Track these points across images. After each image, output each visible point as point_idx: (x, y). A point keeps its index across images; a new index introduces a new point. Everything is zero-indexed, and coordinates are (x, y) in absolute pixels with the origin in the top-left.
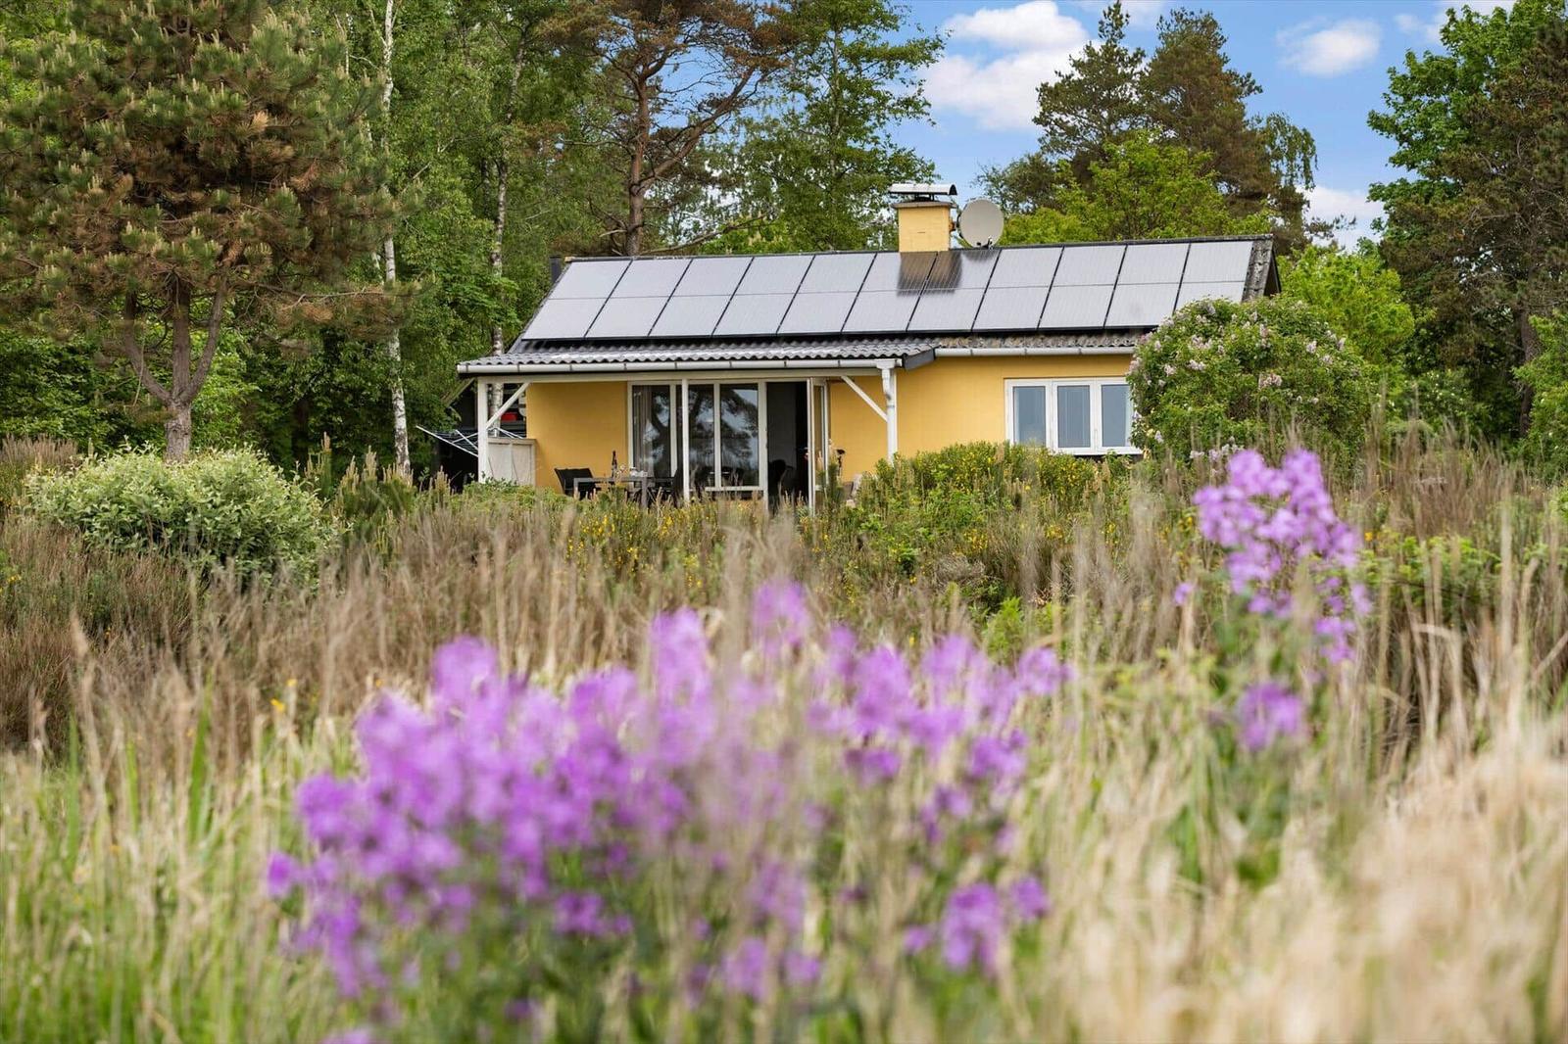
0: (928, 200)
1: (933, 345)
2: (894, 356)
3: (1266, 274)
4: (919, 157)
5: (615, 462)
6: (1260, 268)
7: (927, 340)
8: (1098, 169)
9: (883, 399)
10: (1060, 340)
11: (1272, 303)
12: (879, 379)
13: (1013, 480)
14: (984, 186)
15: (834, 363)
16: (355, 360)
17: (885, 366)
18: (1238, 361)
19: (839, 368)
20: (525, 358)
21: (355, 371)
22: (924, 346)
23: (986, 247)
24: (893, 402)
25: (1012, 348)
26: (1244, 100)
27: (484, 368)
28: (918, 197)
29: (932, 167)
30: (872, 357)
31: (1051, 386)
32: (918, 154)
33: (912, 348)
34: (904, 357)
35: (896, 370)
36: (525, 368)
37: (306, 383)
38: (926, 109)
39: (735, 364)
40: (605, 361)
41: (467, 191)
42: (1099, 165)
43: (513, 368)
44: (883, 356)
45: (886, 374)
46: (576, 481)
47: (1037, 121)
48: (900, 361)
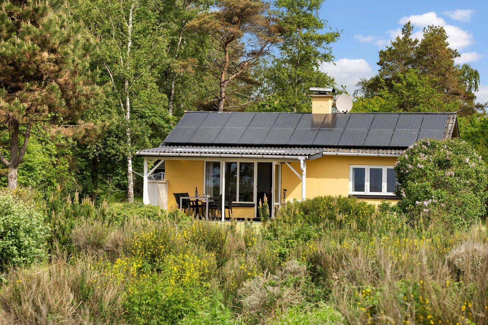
0: (324, 94)
1: (322, 151)
2: (305, 155)
3: (453, 128)
4: (329, 76)
5: (196, 191)
6: (451, 125)
7: (320, 148)
8: (394, 83)
9: (300, 172)
10: (372, 151)
11: (453, 141)
12: (300, 164)
13: (340, 214)
14: (361, 86)
15: (282, 157)
16: (113, 145)
17: (302, 159)
18: (437, 165)
19: (284, 159)
20: (163, 150)
21: (113, 149)
22: (318, 151)
23: (345, 113)
24: (304, 173)
25: (353, 153)
26: (454, 59)
27: (146, 153)
28: (320, 93)
29: (333, 80)
30: (297, 155)
31: (367, 168)
32: (328, 75)
33: (312, 151)
34: (309, 155)
35: (305, 161)
36: (162, 154)
37: (95, 152)
38: (332, 59)
39: (243, 156)
40: (193, 152)
41: (157, 83)
42: (395, 82)
43: (157, 154)
44: (301, 155)
45: (302, 162)
46: (181, 198)
47: (378, 64)
48: (307, 157)
